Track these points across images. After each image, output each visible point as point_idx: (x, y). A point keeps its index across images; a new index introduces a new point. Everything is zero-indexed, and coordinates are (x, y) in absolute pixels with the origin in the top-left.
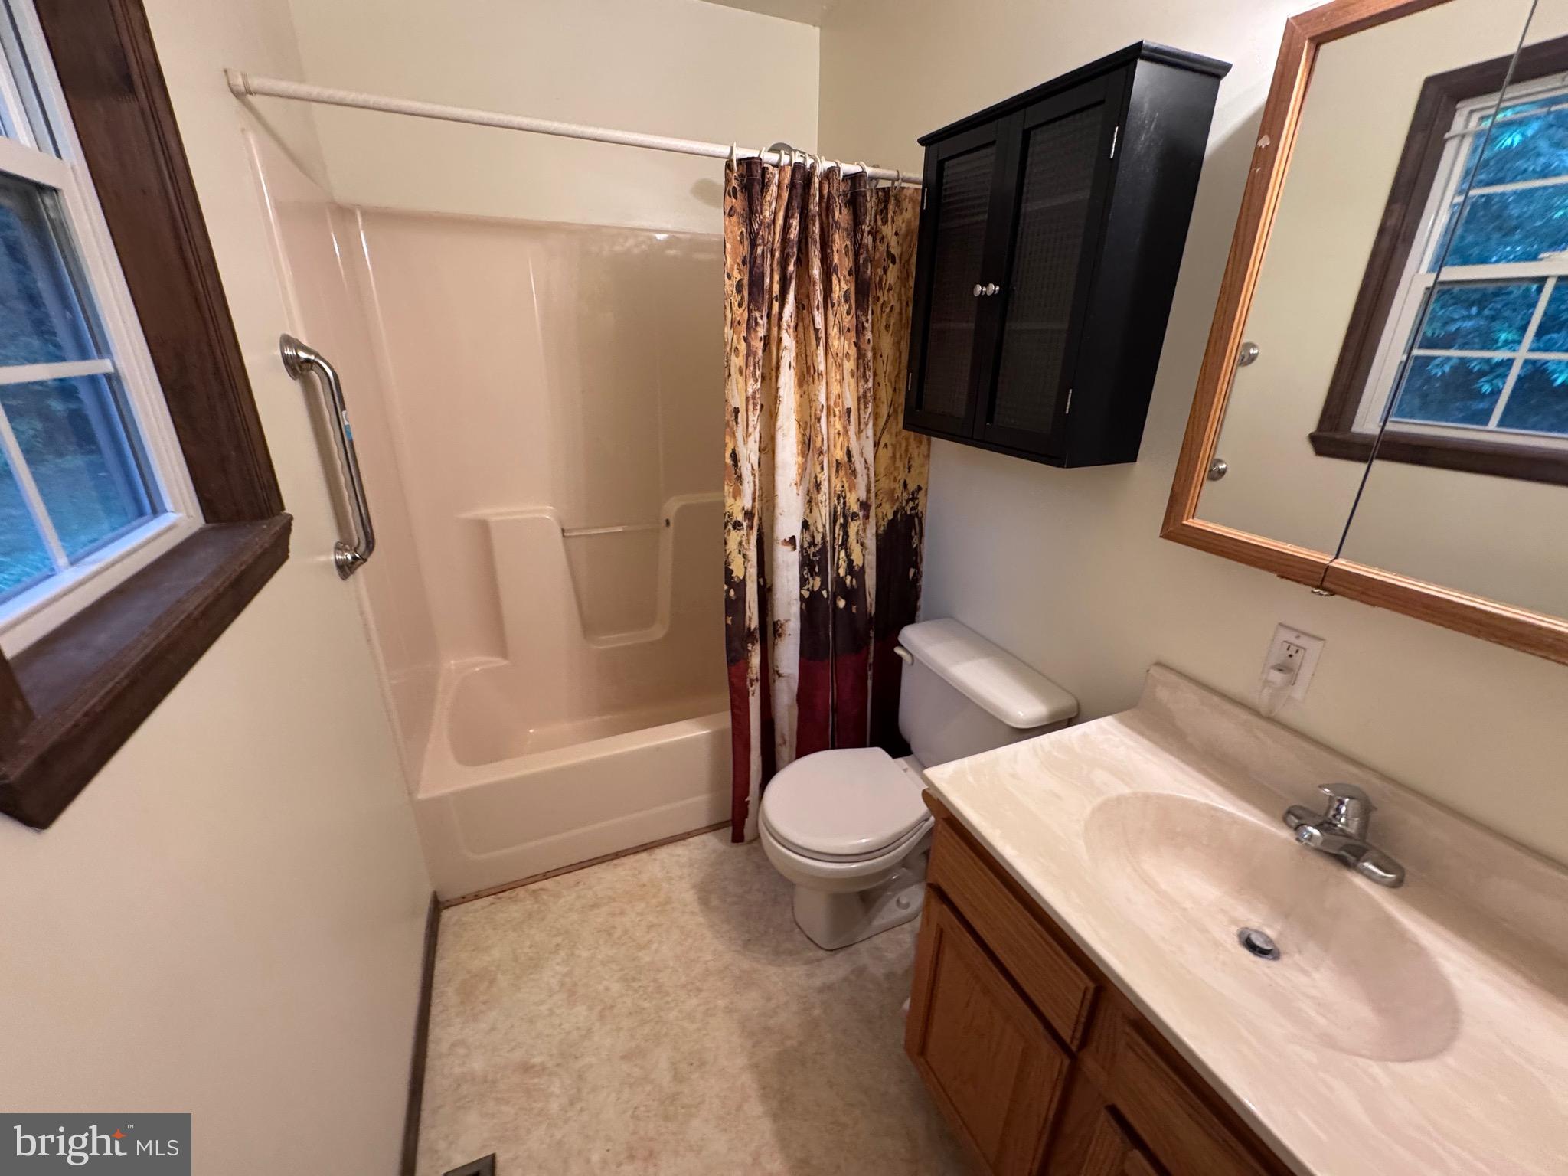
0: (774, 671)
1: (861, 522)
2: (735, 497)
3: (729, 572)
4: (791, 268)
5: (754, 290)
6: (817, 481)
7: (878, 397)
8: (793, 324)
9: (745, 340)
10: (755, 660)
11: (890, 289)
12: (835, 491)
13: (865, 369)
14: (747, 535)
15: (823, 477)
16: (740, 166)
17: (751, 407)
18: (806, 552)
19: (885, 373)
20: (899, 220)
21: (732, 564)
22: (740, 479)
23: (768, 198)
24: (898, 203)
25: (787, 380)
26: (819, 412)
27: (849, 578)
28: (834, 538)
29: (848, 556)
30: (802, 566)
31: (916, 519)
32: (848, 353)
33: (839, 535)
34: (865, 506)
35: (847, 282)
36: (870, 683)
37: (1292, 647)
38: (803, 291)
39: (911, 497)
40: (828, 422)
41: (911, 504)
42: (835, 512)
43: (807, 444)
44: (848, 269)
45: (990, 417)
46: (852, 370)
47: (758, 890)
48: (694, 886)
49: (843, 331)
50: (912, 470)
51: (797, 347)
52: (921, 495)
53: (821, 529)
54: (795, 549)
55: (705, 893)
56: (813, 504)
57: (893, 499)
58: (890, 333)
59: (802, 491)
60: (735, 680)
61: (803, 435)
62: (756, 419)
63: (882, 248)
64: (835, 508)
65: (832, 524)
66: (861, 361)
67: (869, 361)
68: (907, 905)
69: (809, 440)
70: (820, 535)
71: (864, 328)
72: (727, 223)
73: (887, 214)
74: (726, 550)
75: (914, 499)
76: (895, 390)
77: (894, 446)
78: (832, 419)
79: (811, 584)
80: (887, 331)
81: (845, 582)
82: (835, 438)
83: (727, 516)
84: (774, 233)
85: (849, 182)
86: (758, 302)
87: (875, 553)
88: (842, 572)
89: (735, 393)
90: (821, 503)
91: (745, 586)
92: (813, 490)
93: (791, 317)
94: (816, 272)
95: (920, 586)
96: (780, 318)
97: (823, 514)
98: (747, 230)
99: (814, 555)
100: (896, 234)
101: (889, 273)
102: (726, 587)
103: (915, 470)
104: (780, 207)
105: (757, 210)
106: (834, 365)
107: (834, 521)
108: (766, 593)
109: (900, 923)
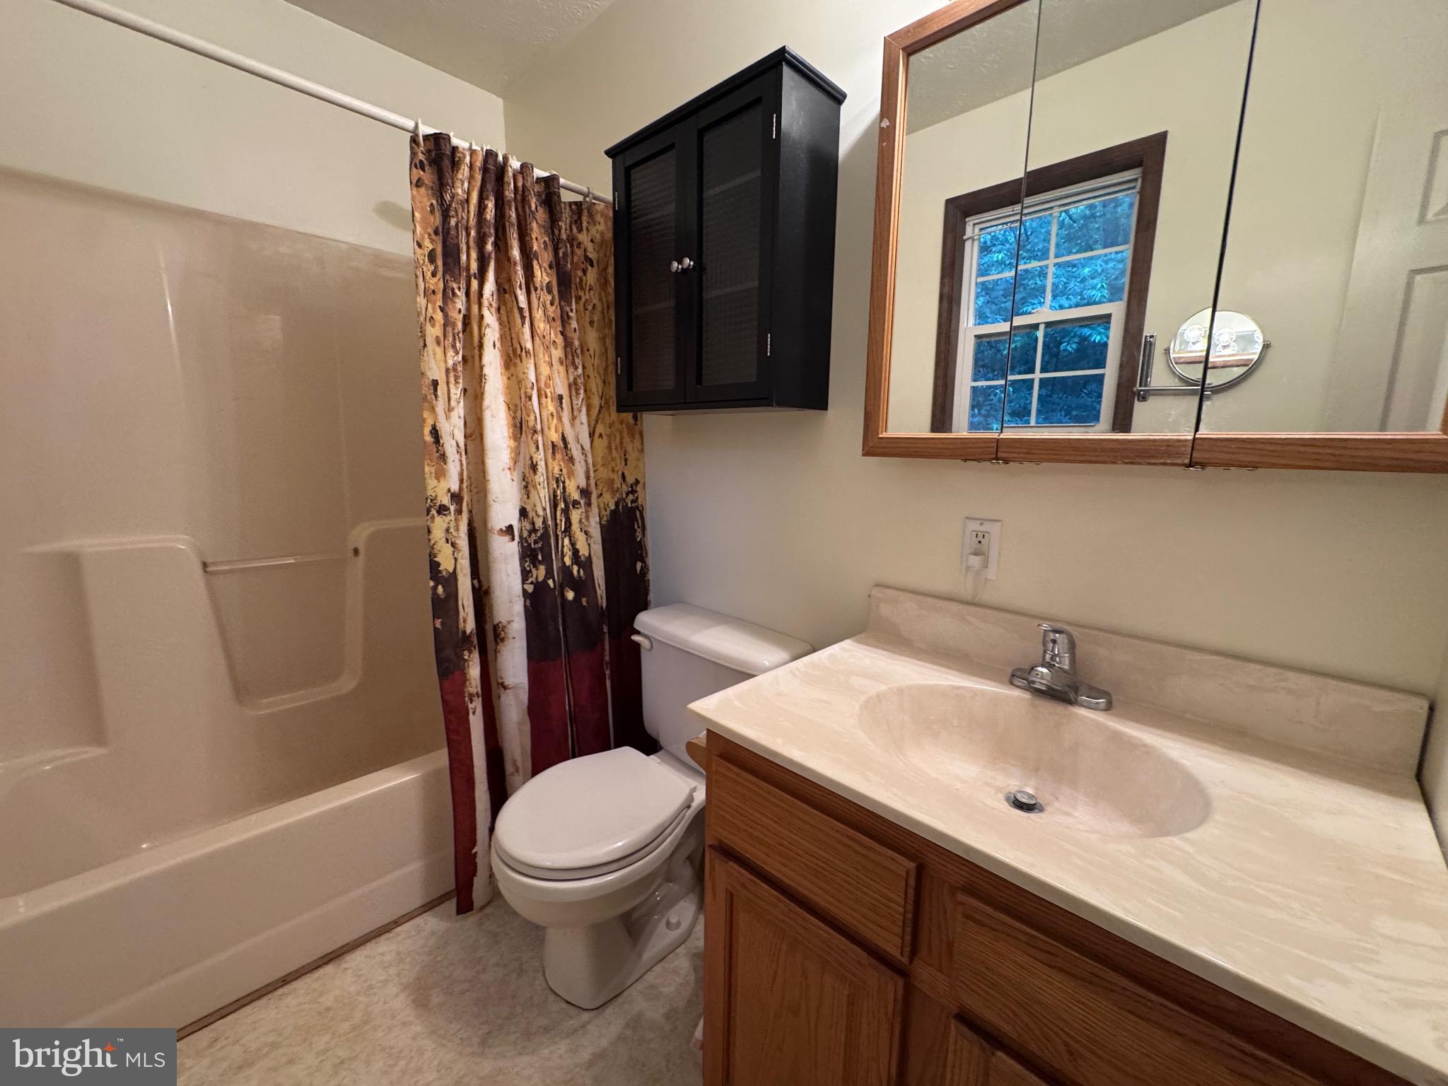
0: (498, 684)
1: (584, 510)
2: (438, 478)
3: (434, 566)
4: (489, 247)
5: (450, 260)
6: (532, 461)
7: (588, 389)
8: (495, 305)
9: (442, 309)
10: (474, 672)
11: (591, 289)
12: (553, 474)
13: (573, 357)
14: (455, 520)
15: (539, 457)
16: (427, 142)
17: (452, 379)
18: (527, 542)
19: (593, 365)
20: (593, 231)
21: (438, 556)
22: (443, 457)
23: (460, 176)
24: (591, 215)
25: (492, 360)
26: (530, 390)
27: (575, 568)
28: (556, 525)
29: (573, 544)
30: (522, 559)
31: (638, 513)
32: (554, 342)
33: (561, 520)
34: (585, 493)
35: (548, 275)
36: (608, 683)
37: (979, 533)
38: (504, 275)
39: (630, 489)
40: (540, 403)
41: (631, 497)
42: (555, 496)
43: (519, 428)
44: (548, 263)
45: (699, 380)
46: (560, 358)
47: (497, 964)
48: (405, 987)
49: (550, 320)
50: (628, 462)
51: (501, 329)
52: (639, 488)
53: (541, 512)
54: (513, 539)
55: (420, 995)
56: (530, 488)
57: (614, 491)
58: (595, 329)
59: (517, 476)
60: (448, 697)
61: (514, 418)
62: (459, 393)
63: (579, 252)
64: (555, 492)
65: (553, 510)
66: (568, 349)
67: (577, 349)
68: (678, 924)
69: (521, 423)
70: (541, 520)
71: (569, 317)
72: (414, 192)
73: (581, 223)
74: (429, 540)
75: (633, 492)
76: (604, 382)
77: (609, 436)
78: (544, 400)
79: (535, 576)
80: (592, 327)
81: (572, 572)
82: (548, 419)
83: (429, 501)
84: (468, 212)
85: (543, 184)
86: (454, 273)
87: (601, 542)
88: (568, 561)
89: (433, 364)
90: (539, 484)
91: (456, 580)
92: (529, 473)
93: (493, 295)
94: (516, 253)
95: (648, 580)
96: (481, 295)
97: (542, 495)
98: (437, 201)
99: (536, 542)
100: (592, 241)
101: (588, 275)
102: (432, 584)
103: (632, 464)
104: (474, 187)
105: (448, 182)
106: (542, 346)
107: (555, 506)
108: (482, 596)
109: (673, 949)
